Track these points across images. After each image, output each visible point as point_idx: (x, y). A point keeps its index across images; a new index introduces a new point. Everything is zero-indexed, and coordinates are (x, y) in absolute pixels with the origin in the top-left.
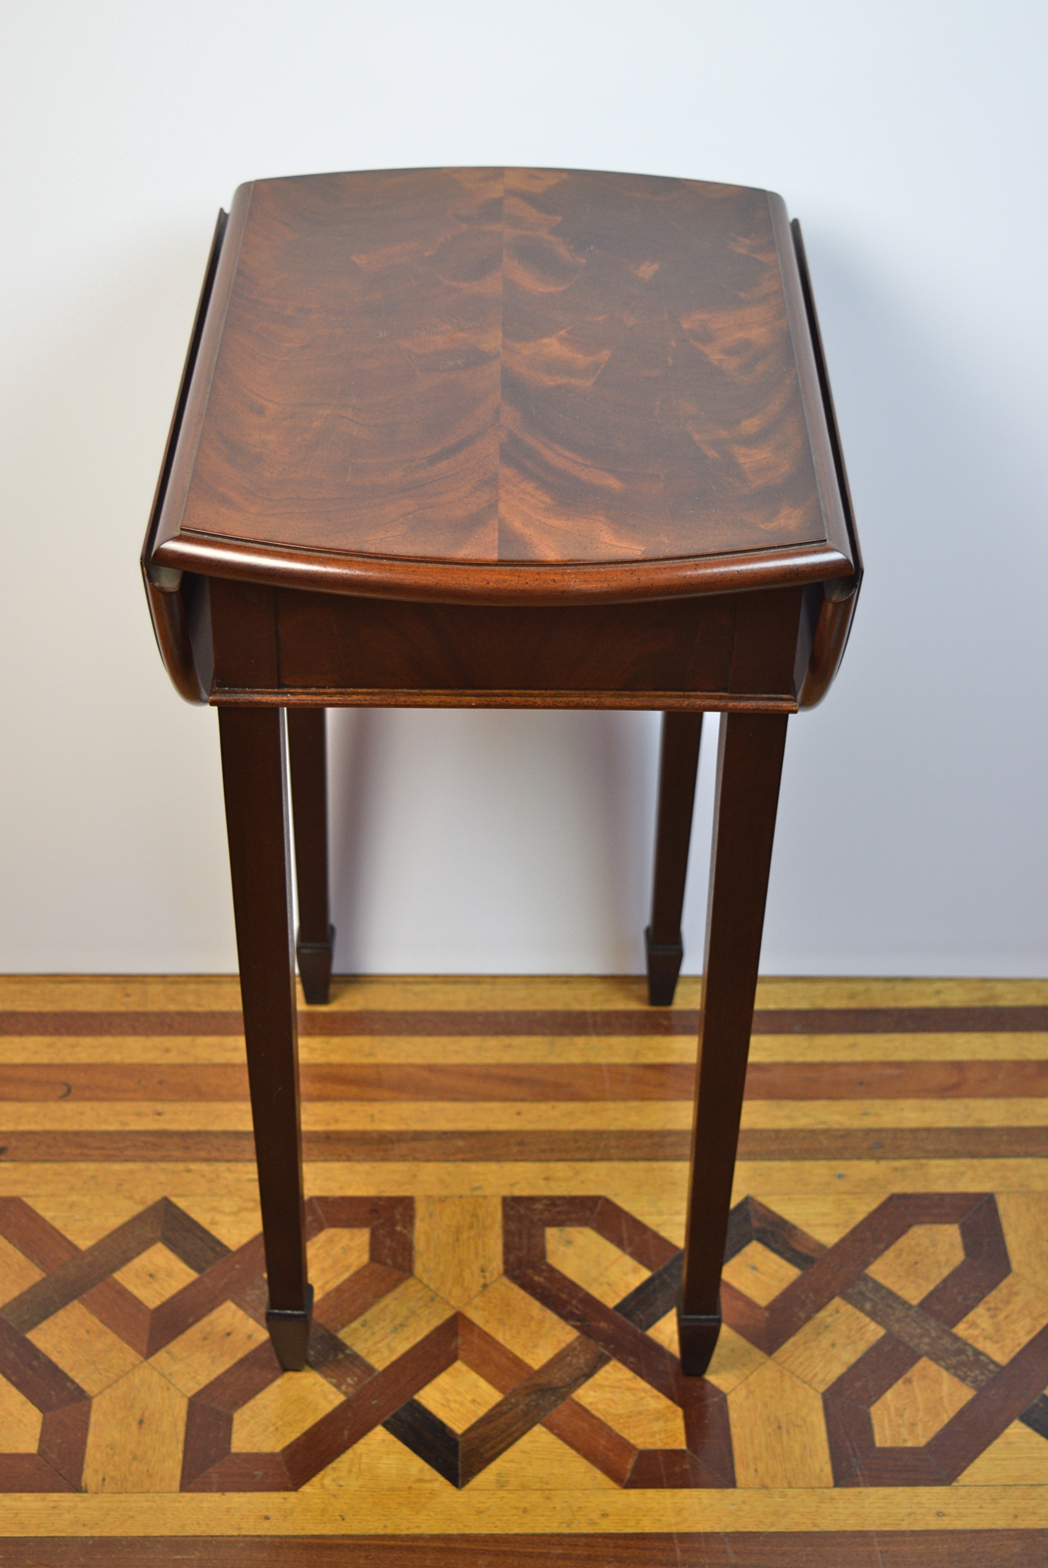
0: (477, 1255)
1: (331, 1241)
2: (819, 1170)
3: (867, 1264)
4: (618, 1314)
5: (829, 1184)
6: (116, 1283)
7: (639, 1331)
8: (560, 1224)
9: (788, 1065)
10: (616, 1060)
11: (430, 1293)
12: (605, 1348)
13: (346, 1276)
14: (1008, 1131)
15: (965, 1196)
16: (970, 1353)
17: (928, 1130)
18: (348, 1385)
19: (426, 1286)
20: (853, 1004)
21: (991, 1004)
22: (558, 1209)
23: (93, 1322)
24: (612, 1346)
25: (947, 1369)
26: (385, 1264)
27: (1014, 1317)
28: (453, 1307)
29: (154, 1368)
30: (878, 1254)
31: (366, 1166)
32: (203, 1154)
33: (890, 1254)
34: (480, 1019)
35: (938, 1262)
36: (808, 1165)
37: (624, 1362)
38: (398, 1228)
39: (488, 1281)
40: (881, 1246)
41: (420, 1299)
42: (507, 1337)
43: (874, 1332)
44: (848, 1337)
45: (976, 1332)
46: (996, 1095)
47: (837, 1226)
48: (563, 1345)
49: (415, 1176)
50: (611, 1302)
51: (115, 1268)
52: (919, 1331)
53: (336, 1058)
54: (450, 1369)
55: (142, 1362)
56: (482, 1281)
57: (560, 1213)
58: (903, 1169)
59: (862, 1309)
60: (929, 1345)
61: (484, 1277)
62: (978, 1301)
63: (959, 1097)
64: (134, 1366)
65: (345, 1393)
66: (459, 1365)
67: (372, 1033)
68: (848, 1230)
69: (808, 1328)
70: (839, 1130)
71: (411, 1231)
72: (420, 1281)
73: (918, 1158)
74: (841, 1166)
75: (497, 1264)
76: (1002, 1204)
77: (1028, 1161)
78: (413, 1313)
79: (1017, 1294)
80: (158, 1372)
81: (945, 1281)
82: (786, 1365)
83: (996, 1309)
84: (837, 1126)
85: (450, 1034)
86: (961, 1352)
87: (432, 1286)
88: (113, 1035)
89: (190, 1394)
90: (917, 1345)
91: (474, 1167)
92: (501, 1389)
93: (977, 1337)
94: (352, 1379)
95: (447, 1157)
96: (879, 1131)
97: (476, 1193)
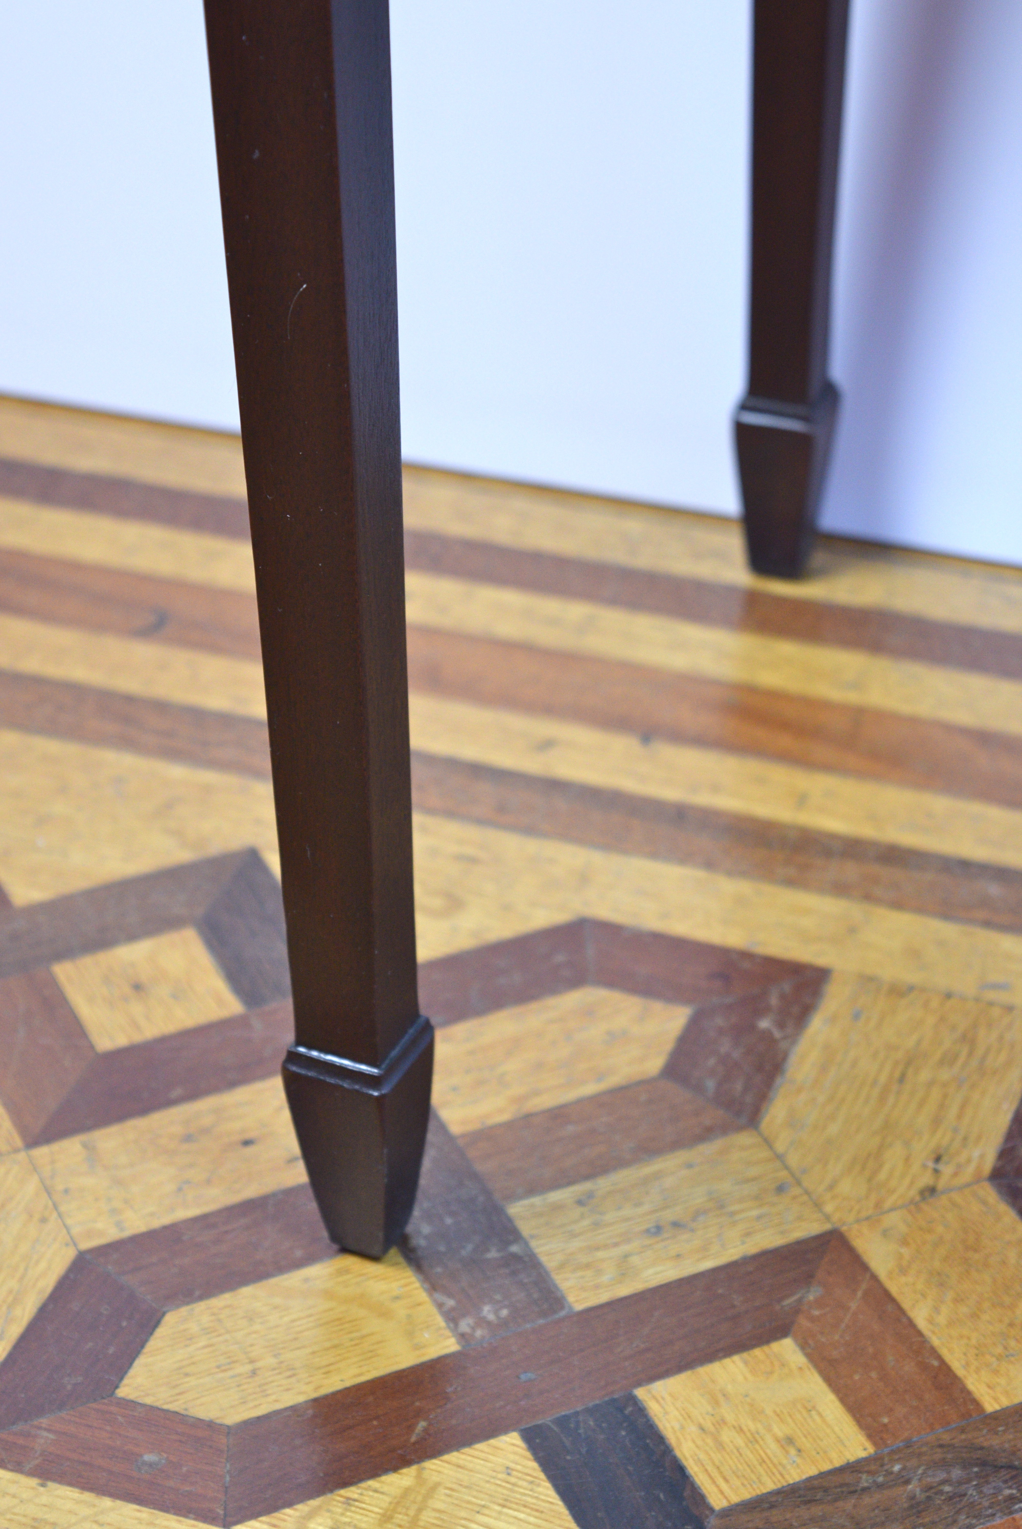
0: (937, 1122)
1: (588, 1013)
6: (53, 983)
11: (784, 1174)
13: (590, 1089)
18: (482, 1322)
19: (780, 1157)
26: (699, 1088)
28: (828, 1218)
29: (35, 1169)
31: (744, 887)
38: (764, 1024)
39: (941, 1184)
41: (754, 1179)
42: (942, 1319)
49: (852, 930)
51: (67, 953)
53: (769, 679)
54: (757, 1352)
55: (16, 1151)
56: (926, 1179)
61: (936, 1171)
65: (462, 1337)
66: (783, 1349)
71: (794, 1038)
72: (768, 1143)
75: (981, 1155)
78: (719, 1205)
80: (42, 1181)
87: (793, 1160)
89: (85, 1245)
92: (873, 1432)
94: (496, 1312)
97: (991, 995)
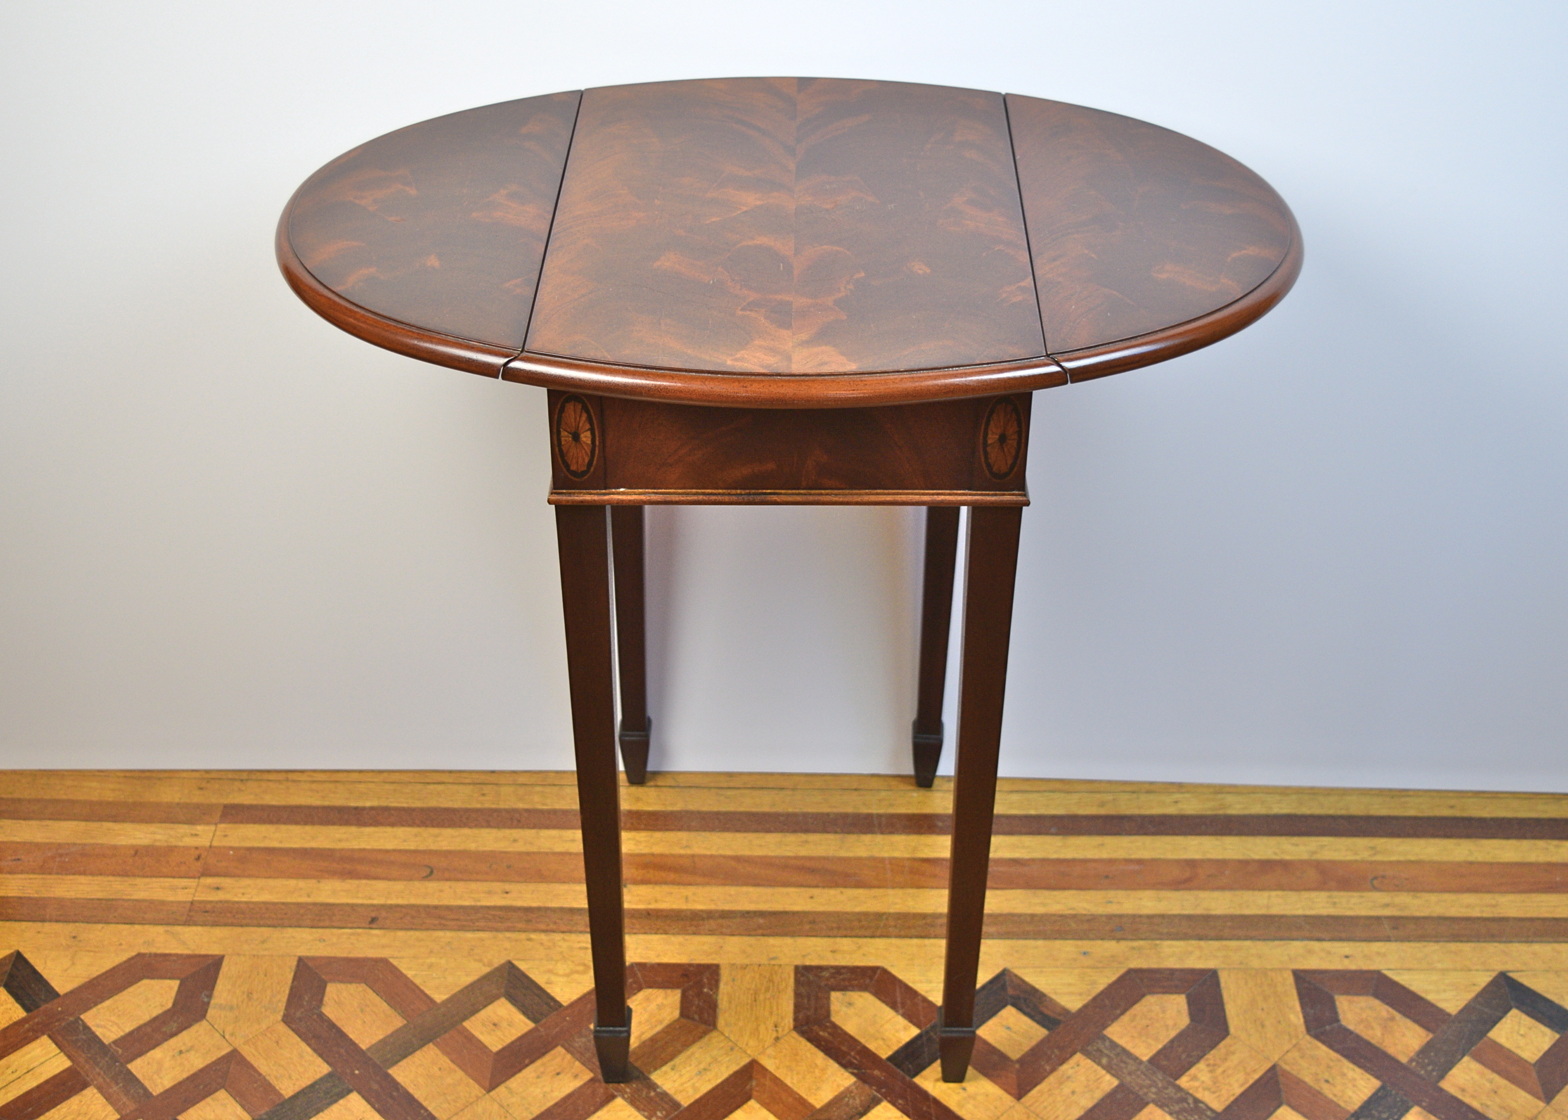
0: (771, 1013)
1: (647, 999)
2: (1067, 948)
3: (1105, 1026)
4: (889, 1063)
5: (1075, 960)
6: (465, 1029)
7: (908, 1078)
8: (843, 989)
9: (1044, 861)
10: (897, 854)
11: (730, 1043)
12: (878, 1091)
13: (659, 1028)
14: (1233, 918)
15: (1192, 971)
16: (1191, 1101)
17: (1163, 916)
18: (658, 1117)
19: (727, 1038)
20: (1103, 811)
21: (1221, 812)
22: (841, 977)
23: (445, 1061)
24: (883, 1090)
25: (1171, 1114)
26: (693, 1019)
27: (1230, 1072)
28: (750, 1056)
29: (494, 1100)
30: (1116, 1018)
31: (680, 939)
32: (543, 926)
33: (1125, 1018)
34: (782, 819)
35: (1167, 1026)
36: (1058, 943)
37: (894, 1104)
38: (705, 990)
39: (780, 1036)
40: (1118, 1012)
41: (722, 1047)
42: (795, 1081)
43: (1109, 1082)
44: (1086, 1087)
45: (1196, 1084)
46: (1222, 888)
47: (1081, 994)
48: (842, 1089)
49: (721, 947)
50: (884, 1054)
51: (465, 1018)
52: (1148, 1082)
53: (657, 849)
54: (745, 1106)
55: (485, 1095)
56: (775, 1035)
57: (844, 980)
58: (1140, 948)
59: (1099, 1064)
60: (1155, 1093)
61: (777, 1031)
62: (1199, 1058)
63: (1190, 889)
64: (478, 1098)
66: (752, 1103)
67: (689, 829)
68: (1090, 998)
69: (1051, 1079)
70: (1085, 915)
71: (716, 992)
72: (723, 1034)
73: (1153, 939)
74: (1086, 945)
75: (789, 1021)
76: (1224, 978)
77: (1248, 943)
78: (715, 1060)
79: (1233, 1053)
80: (497, 1102)
81: (1172, 1041)
82: (1032, 1108)
83: (1214, 1065)
84: (1084, 912)
85: (756, 831)
86: (1183, 1100)
87: (732, 1038)
88: (470, 827)
90: (1146, 1094)
91: (772, 941)
93: (1197, 1088)
94: (662, 1113)
95: (748, 932)
96: (1120, 916)
97: (773, 962)
